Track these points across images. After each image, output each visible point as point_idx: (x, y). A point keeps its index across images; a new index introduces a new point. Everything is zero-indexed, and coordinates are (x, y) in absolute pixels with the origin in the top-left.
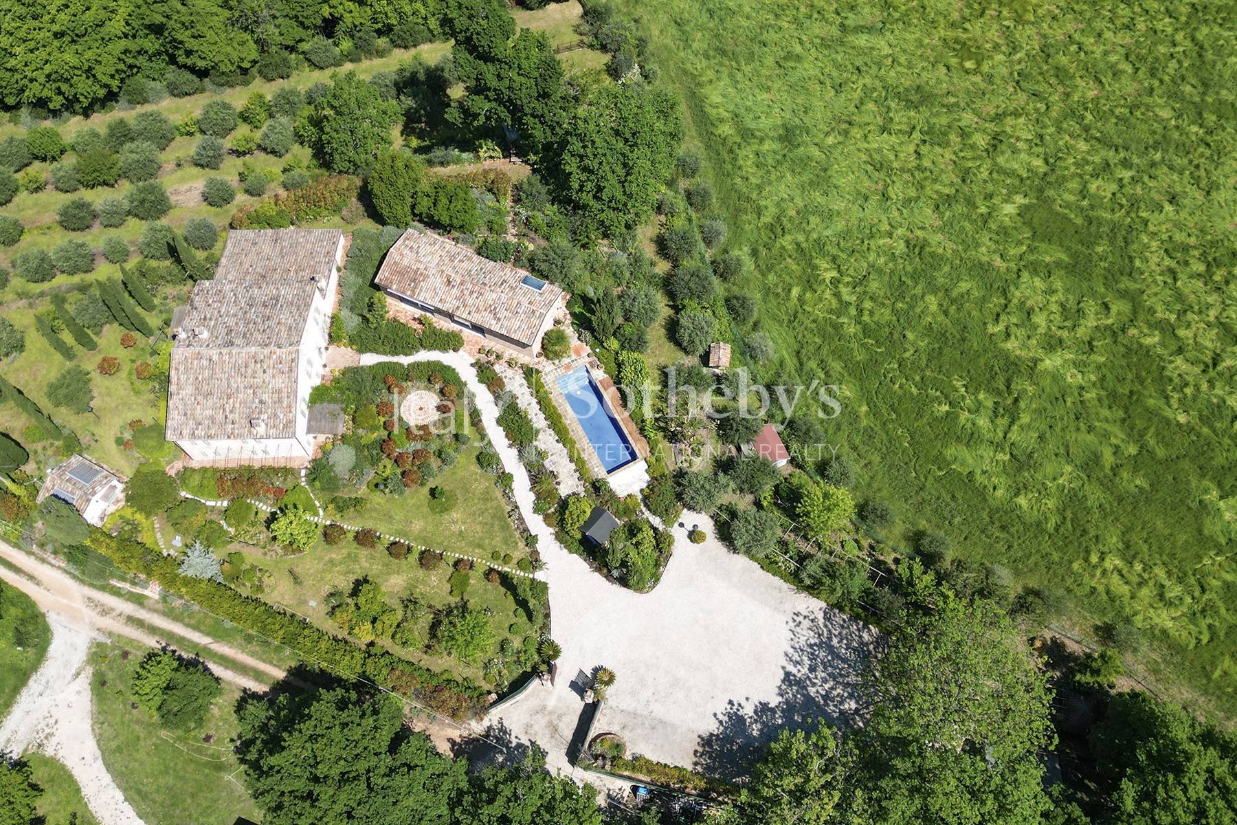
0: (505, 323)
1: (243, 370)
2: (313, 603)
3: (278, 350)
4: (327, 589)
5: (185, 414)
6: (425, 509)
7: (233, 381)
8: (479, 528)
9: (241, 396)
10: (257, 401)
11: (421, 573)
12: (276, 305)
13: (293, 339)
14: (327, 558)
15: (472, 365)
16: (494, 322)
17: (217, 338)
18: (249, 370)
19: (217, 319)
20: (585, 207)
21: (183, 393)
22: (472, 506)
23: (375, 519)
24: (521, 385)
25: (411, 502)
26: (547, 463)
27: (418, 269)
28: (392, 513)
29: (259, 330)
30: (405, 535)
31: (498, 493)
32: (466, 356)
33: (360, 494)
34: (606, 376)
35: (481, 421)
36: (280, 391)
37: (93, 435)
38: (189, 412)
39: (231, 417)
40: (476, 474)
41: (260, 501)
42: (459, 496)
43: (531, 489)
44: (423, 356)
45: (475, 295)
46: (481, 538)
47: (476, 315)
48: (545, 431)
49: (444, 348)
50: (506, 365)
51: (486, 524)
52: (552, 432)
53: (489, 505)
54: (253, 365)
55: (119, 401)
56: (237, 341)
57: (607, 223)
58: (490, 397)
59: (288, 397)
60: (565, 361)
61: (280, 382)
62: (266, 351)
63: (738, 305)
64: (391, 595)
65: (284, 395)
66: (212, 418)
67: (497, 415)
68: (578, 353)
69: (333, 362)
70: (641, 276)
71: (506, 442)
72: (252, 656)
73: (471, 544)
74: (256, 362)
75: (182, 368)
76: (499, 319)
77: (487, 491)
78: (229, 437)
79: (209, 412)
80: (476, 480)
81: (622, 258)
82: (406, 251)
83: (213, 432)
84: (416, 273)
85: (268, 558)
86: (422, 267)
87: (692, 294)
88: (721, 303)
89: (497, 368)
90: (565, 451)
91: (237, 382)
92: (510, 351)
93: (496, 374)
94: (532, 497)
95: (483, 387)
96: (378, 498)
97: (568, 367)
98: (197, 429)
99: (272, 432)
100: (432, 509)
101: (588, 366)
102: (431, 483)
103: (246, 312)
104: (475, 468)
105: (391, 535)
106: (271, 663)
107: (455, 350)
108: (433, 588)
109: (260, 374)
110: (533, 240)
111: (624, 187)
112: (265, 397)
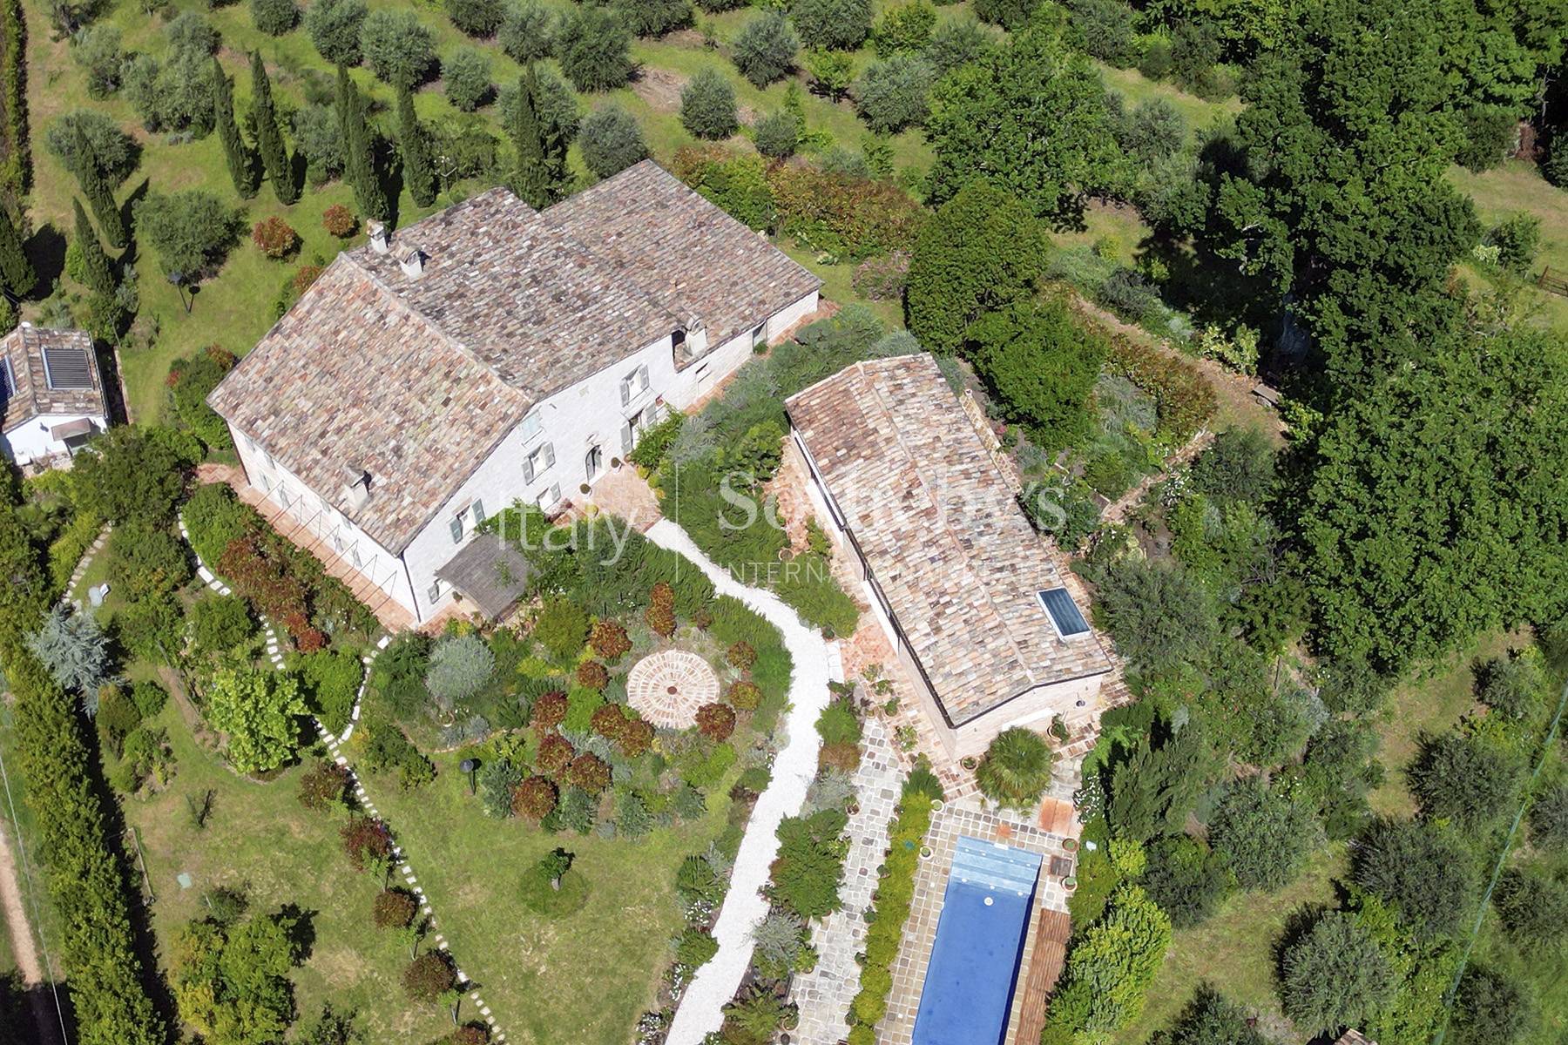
0: (944, 645)
1: (416, 372)
2: (185, 880)
3: (497, 381)
4: (228, 877)
5: (270, 380)
6: (513, 877)
7: (385, 378)
8: (568, 994)
9: (376, 414)
10: (393, 443)
11: (395, 989)
12: (575, 310)
13: (541, 383)
14: (280, 821)
15: (832, 685)
16: (924, 627)
17: (428, 289)
18: (425, 381)
19: (459, 263)
20: (1308, 550)
21: (297, 340)
22: (595, 943)
23: (418, 820)
24: (886, 794)
25: (501, 841)
26: (801, 982)
27: (875, 431)
28: (454, 836)
29: (504, 327)
30: (438, 895)
31: (663, 956)
32: (837, 659)
33: (436, 755)
34: (1065, 910)
35: (755, 797)
36: (439, 455)
37: (157, 330)
38: (277, 380)
39: (331, 438)
40: (658, 889)
41: (277, 634)
42: (591, 902)
43: (728, 1007)
44: (763, 602)
45: (934, 552)
46: (554, 1018)
47: (905, 593)
48: (851, 917)
49: (809, 616)
50: (892, 732)
51: (588, 998)
52: (863, 932)
53: (624, 968)
54: (437, 377)
55: (242, 307)
56: (450, 318)
57: (1330, 620)
58: (811, 768)
59: (445, 477)
60: (1012, 816)
61: (451, 439)
62: (479, 368)
63: (1485, 997)
64: (315, 981)
65: (443, 468)
66: (302, 418)
67: (793, 812)
68: (1049, 820)
69: (607, 494)
70: (1322, 780)
71: (763, 877)
72: (21, 887)
73: (527, 1011)
74: (447, 375)
75: (330, 297)
76: (938, 630)
77: (646, 939)
78: (298, 472)
79: (305, 405)
80: (646, 901)
81: (1312, 716)
82: (884, 387)
83: (282, 442)
84: (866, 434)
85: (198, 739)
86: (885, 432)
87: (1397, 894)
88: (1454, 964)
89: (871, 726)
90: (856, 990)
91: (391, 387)
92: (921, 714)
93: (858, 733)
94: (716, 1022)
95: (814, 741)
96: (453, 787)
97: (1005, 832)
98: (264, 419)
99: (369, 516)
100: (525, 887)
101: (1047, 863)
102: (568, 839)
103: (516, 286)
104: (665, 878)
105: (415, 873)
106: (34, 926)
107: (828, 636)
108: (389, 1035)
109: (436, 400)
110: (1153, 548)
111: (1417, 562)
112: (410, 448)
